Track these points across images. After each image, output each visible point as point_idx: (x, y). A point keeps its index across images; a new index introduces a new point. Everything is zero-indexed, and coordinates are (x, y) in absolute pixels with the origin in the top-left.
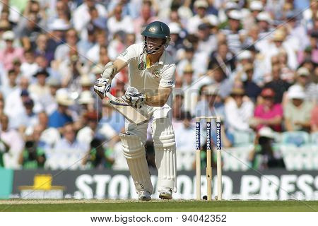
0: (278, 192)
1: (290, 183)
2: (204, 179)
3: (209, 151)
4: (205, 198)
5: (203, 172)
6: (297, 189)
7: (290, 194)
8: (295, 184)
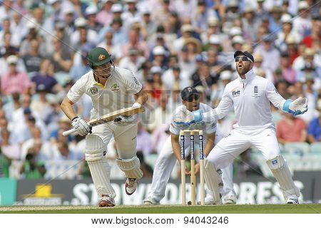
0: (255, 197)
1: (266, 189)
2: (189, 186)
3: (192, 161)
4: (190, 203)
5: (188, 180)
6: (272, 194)
7: (266, 198)
8: (271, 190)
